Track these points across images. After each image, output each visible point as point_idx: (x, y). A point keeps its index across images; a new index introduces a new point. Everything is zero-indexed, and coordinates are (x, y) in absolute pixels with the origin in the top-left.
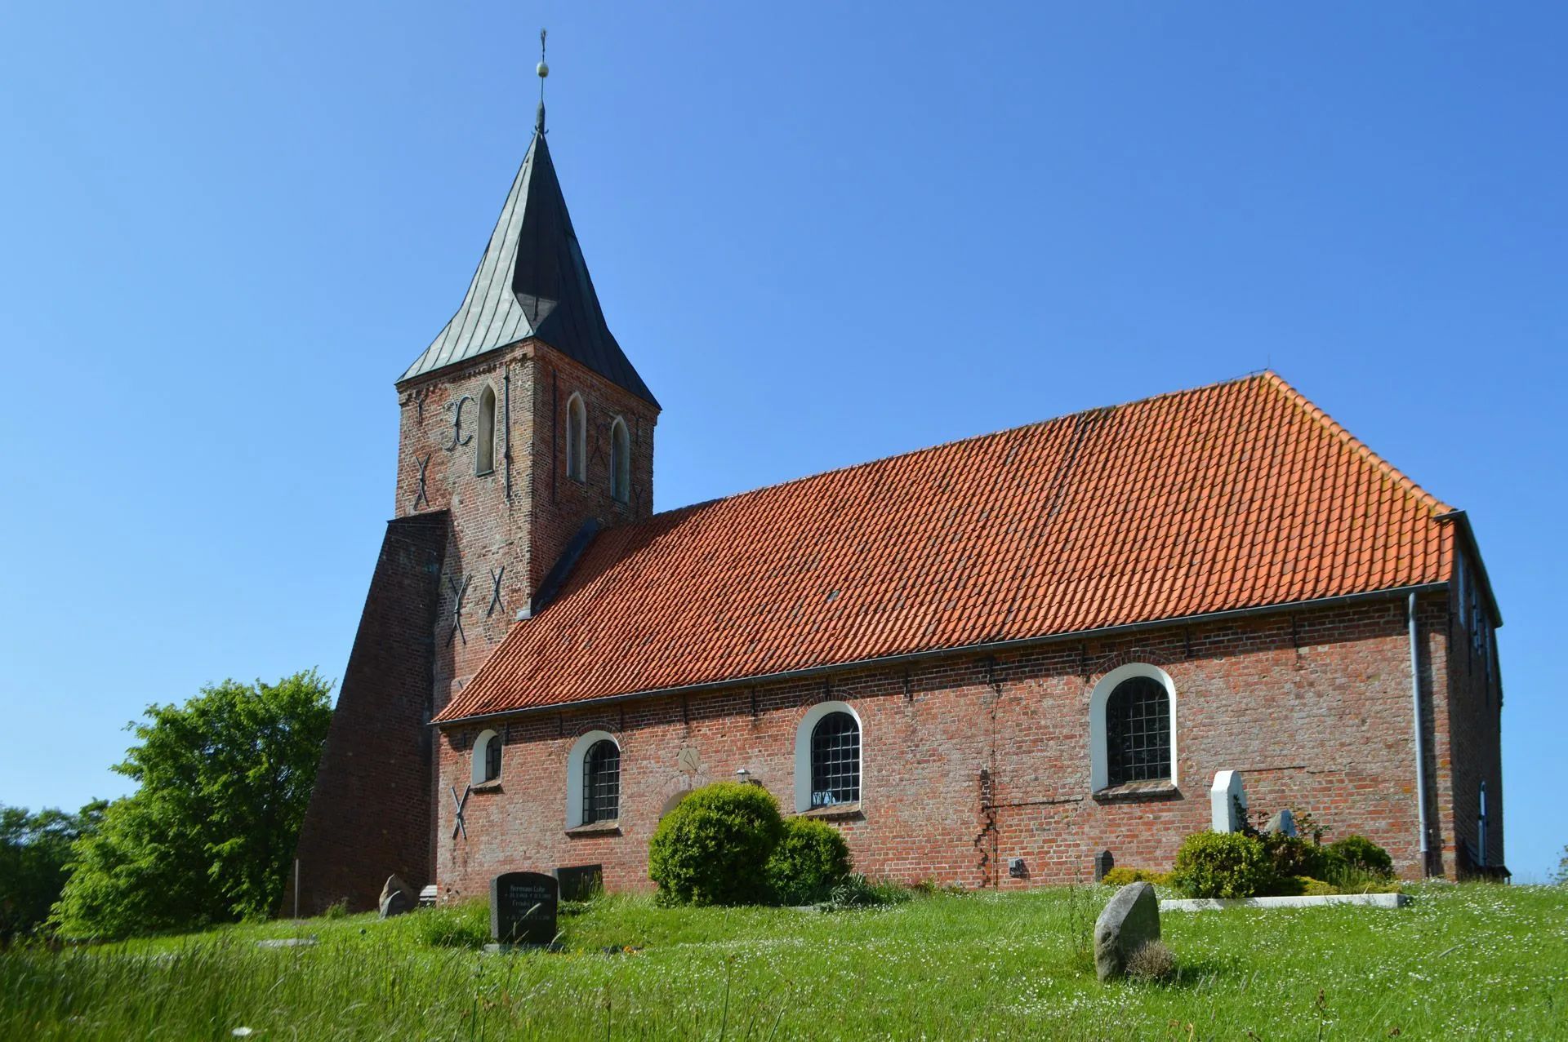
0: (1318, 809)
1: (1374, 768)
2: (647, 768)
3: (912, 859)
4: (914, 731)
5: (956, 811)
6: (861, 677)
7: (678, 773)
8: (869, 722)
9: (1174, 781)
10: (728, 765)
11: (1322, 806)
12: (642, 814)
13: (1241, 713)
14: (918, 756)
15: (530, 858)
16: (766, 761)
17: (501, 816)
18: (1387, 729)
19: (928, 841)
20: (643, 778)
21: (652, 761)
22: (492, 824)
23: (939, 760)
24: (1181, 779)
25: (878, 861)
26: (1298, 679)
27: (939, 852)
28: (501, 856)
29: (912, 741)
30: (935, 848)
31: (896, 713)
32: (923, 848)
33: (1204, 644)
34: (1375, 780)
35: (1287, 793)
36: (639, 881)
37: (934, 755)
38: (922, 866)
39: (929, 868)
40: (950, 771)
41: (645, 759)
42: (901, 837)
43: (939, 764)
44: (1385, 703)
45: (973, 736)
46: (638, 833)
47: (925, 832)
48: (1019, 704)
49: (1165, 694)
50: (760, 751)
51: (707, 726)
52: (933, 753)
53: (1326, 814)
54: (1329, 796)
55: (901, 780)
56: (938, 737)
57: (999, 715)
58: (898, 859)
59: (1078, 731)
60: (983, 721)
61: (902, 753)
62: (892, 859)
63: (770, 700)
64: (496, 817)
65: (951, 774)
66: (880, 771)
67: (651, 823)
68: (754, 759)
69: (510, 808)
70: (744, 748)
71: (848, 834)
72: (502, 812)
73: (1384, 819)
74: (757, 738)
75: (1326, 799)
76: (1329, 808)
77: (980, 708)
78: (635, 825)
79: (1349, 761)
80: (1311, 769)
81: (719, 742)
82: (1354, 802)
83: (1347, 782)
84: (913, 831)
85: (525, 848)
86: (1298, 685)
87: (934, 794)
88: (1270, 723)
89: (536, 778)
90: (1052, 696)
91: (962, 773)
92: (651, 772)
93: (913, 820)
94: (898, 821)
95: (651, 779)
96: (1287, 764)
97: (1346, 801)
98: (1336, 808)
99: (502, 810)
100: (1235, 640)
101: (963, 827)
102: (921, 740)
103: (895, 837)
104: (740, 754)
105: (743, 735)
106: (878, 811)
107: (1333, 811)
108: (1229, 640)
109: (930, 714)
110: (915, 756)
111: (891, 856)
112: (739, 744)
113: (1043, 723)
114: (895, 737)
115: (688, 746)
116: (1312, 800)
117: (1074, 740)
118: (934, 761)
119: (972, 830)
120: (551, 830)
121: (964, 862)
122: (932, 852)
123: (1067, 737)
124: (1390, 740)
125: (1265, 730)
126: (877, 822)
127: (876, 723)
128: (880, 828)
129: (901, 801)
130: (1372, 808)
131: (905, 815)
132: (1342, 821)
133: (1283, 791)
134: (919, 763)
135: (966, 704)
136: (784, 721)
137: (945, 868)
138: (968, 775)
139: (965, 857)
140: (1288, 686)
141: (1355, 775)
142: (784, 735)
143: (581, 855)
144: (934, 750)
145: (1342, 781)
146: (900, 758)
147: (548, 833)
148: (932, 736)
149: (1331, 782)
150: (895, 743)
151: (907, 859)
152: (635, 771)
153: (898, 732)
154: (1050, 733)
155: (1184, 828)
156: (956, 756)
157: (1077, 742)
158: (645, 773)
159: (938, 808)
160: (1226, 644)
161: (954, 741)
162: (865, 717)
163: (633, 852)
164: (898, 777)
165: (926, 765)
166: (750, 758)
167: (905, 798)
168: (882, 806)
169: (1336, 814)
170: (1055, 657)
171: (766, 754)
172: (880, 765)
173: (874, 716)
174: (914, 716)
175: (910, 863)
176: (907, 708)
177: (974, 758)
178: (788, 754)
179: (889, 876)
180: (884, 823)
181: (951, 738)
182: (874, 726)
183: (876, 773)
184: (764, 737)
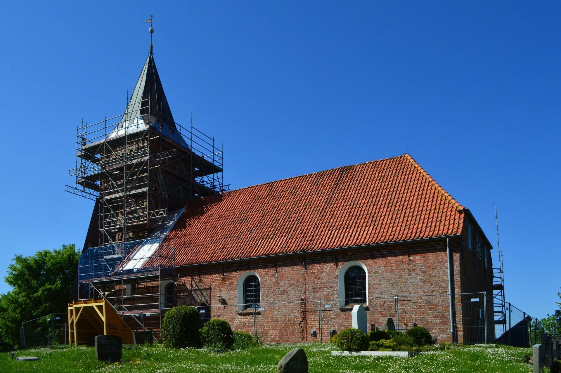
0: (416, 315)
1: (435, 301)
3: (278, 329)
4: (278, 283)
5: (293, 313)
6: (260, 263)
8: (263, 279)
9: (367, 304)
10: (214, 294)
11: (417, 314)
13: (390, 280)
14: (280, 292)
16: (227, 292)
18: (440, 287)
19: (283, 323)
24: (370, 304)
25: (266, 330)
26: (409, 268)
27: (287, 327)
29: (278, 287)
30: (286, 326)
31: (272, 276)
32: (281, 325)
33: (377, 255)
34: (436, 305)
35: (406, 309)
37: (285, 292)
38: (281, 332)
39: (284, 333)
42: (274, 321)
43: (287, 295)
44: (439, 278)
45: (298, 285)
47: (282, 320)
48: (314, 274)
49: (364, 273)
50: (225, 289)
51: (207, 279)
52: (285, 291)
53: (419, 318)
54: (420, 311)
55: (274, 301)
56: (286, 285)
57: (307, 278)
58: (273, 329)
59: (334, 285)
60: (301, 280)
61: (274, 291)
62: (271, 329)
63: (229, 270)
65: (291, 299)
66: (267, 297)
70: (220, 288)
73: (439, 320)
74: (224, 284)
75: (419, 312)
76: (420, 315)
77: (301, 276)
79: (427, 298)
80: (414, 301)
82: (429, 313)
83: (426, 306)
84: (278, 319)
86: (409, 270)
87: (285, 306)
88: (400, 284)
90: (325, 271)
91: (295, 299)
93: (278, 315)
94: (273, 316)
96: (406, 299)
97: (426, 313)
98: (423, 315)
100: (387, 253)
101: (295, 318)
102: (281, 286)
103: (272, 321)
104: (218, 289)
105: (219, 282)
106: (266, 312)
107: (421, 316)
108: (386, 253)
109: (284, 277)
110: (278, 292)
111: (271, 328)
112: (218, 286)
113: (322, 281)
114: (272, 285)
115: (200, 286)
116: (414, 312)
117: (333, 288)
118: (285, 294)
119: (298, 319)
121: (295, 331)
122: (285, 327)
123: (330, 287)
124: (441, 291)
125: (398, 286)
126: (266, 316)
127: (265, 279)
128: (267, 318)
129: (274, 308)
130: (434, 316)
131: (275, 313)
132: (424, 320)
133: (404, 309)
134: (280, 295)
135: (296, 274)
136: (234, 278)
137: (289, 333)
138: (297, 300)
139: (295, 329)
140: (406, 271)
141: (429, 304)
142: (233, 283)
145: (424, 306)
146: (274, 293)
148: (285, 285)
149: (421, 306)
150: (271, 287)
151: (276, 329)
153: (273, 283)
154: (325, 285)
155: (371, 321)
156: (292, 292)
157: (334, 289)
159: (287, 311)
160: (385, 255)
161: (292, 287)
162: (262, 277)
164: (273, 299)
165: (282, 295)
166: (222, 291)
167: (275, 307)
168: (268, 310)
169: (422, 317)
170: (326, 258)
171: (227, 289)
172: (267, 295)
173: (264, 277)
174: (278, 277)
175: (277, 331)
176: (276, 274)
177: (299, 294)
178: (235, 290)
179: (270, 335)
180: (268, 316)
181: (291, 286)
182: (265, 280)
183: (265, 298)
184: (227, 284)
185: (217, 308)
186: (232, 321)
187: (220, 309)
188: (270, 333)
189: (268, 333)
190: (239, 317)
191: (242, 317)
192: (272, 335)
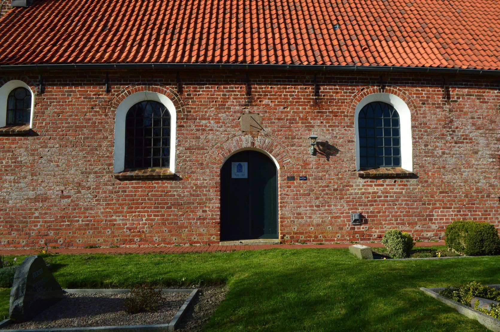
2: (206, 126)
3: (454, 208)
4: (451, 121)
5: (485, 178)
6: (409, 80)
7: (240, 132)
8: (416, 111)
10: (291, 130)
12: (202, 164)
14: (455, 138)
15: (69, 197)
16: (328, 130)
17: (31, 158)
19: (466, 196)
20: (202, 134)
21: (212, 122)
22: (19, 165)
23: (471, 143)
25: (427, 208)
27: (474, 204)
28: (31, 194)
29: (450, 128)
31: (437, 108)
36: (198, 219)
37: (467, 139)
38: (462, 213)
39: (467, 215)
40: (479, 151)
41: (205, 119)
42: (446, 193)
43: (470, 145)
45: (493, 130)
46: (197, 180)
47: (463, 190)
50: (322, 123)
51: (269, 99)
52: (465, 137)
55: (443, 153)
56: (469, 127)
58: (443, 208)
61: (443, 135)
62: (439, 208)
64: (24, 157)
65: (480, 153)
66: (426, 145)
67: (211, 172)
68: (316, 128)
69: (44, 151)
70: (307, 119)
71: (403, 189)
72: (33, 155)
74: (318, 112)
78: (193, 172)
81: (282, 112)
84: (454, 189)
85: (63, 188)
87: (469, 165)
89: (77, 127)
91: (488, 153)
92: (212, 130)
93: (454, 181)
94: (442, 181)
95: (210, 137)
99: (33, 152)
101: (491, 188)
102: (457, 128)
103: (441, 193)
104: (303, 123)
105: (305, 109)
106: (427, 174)
109: (462, 111)
110: (453, 138)
111: (438, 205)
112: (301, 115)
114: (437, 124)
115: (250, 112)
118: (467, 143)
119: (496, 190)
120: (96, 173)
122: (469, 204)
127: (422, 112)
128: (429, 186)
129: (444, 167)
131: (448, 177)
134: (456, 143)
135: (487, 108)
136: (344, 102)
137: (479, 215)
138: (492, 155)
139: (493, 208)
142: (344, 112)
143: (132, 196)
144: (467, 135)
146: (442, 138)
147: (92, 176)
148: (465, 126)
150: (436, 128)
151: (451, 208)
152: (193, 127)
156: (482, 141)
158: (204, 130)
159: (472, 175)
161: (481, 131)
162: (413, 107)
163: (191, 195)
164: (441, 151)
165: (460, 145)
166: (313, 127)
167: (447, 166)
168: (429, 171)
171: (327, 125)
172: (426, 142)
173: (420, 107)
174: (451, 111)
175: (453, 211)
176: (445, 104)
177: (495, 144)
178: (348, 126)
179: (436, 219)
180: (432, 183)
181: (479, 128)
182: (421, 114)
183: (423, 147)
184: (326, 112)
185: (301, 163)
186: (341, 190)
187: (309, 164)
188: (437, 216)
189: (433, 215)
190: (361, 181)
191: (369, 183)
192: (441, 219)
